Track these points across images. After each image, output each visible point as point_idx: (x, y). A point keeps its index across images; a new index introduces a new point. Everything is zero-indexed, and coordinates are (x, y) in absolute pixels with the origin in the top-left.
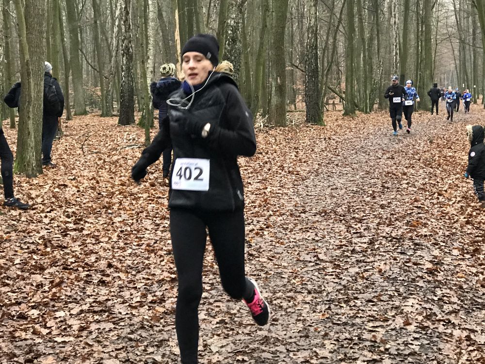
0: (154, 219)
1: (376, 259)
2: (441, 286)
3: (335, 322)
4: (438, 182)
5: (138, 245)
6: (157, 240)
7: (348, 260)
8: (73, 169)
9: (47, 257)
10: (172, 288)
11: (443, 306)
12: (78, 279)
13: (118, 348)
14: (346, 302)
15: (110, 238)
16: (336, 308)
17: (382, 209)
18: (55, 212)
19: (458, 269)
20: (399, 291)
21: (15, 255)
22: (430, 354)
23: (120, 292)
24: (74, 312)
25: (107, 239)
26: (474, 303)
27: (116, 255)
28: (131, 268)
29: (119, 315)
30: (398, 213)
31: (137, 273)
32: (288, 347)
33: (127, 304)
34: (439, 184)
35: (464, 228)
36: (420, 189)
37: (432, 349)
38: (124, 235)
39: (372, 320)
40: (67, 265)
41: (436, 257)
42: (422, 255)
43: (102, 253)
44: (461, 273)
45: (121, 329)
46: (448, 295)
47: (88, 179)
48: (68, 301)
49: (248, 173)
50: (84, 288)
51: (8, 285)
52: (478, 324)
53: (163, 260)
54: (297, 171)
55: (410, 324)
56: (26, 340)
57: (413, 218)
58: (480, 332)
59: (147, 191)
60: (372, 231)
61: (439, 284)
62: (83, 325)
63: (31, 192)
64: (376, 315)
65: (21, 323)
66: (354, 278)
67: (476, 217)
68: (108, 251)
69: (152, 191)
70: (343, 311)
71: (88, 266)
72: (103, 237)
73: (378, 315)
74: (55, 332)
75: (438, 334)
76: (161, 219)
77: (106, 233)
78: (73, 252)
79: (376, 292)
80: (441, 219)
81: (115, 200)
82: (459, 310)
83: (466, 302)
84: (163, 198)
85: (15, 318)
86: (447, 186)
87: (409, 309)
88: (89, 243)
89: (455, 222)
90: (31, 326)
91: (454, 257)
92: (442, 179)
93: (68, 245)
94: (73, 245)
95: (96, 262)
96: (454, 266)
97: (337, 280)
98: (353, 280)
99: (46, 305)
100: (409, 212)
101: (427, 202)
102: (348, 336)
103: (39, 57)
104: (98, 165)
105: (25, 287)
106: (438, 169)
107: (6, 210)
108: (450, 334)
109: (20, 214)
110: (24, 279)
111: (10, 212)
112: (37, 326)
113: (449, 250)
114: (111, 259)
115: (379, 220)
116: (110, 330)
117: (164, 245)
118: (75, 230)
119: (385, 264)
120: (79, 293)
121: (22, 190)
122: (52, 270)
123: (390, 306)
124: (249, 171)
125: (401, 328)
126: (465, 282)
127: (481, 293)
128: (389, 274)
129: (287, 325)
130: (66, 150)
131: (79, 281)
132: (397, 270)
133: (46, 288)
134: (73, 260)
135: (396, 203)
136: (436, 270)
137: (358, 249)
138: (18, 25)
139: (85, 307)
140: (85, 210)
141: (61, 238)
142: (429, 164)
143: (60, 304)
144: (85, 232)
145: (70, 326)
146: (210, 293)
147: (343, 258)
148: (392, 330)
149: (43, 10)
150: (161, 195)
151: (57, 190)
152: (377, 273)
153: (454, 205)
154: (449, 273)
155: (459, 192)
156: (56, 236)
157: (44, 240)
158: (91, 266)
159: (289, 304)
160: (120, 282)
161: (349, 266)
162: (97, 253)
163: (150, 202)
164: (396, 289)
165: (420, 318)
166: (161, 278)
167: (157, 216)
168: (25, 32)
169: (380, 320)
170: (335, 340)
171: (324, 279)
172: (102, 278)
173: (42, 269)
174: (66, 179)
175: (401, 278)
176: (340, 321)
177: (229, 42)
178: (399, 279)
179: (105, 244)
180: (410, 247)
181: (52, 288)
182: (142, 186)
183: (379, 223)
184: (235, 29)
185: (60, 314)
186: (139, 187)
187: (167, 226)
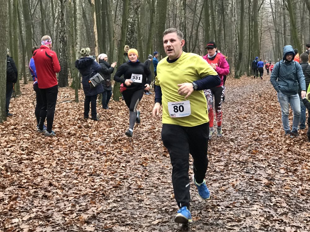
0: (81, 151)
1: (230, 177)
2: (275, 195)
3: (205, 223)
5: (70, 169)
6: (83, 166)
7: (212, 178)
8: (27, 117)
9: (7, 179)
11: (277, 209)
12: (28, 194)
14: (211, 208)
15: (51, 165)
16: (205, 212)
17: (232, 142)
18: (14, 147)
19: (284, 183)
20: (247, 200)
23: (57, 203)
24: (25, 219)
25: (49, 166)
26: (297, 207)
27: (55, 177)
28: (65, 186)
30: (243, 144)
31: (69, 189)
33: (62, 212)
34: (268, 124)
35: (287, 154)
36: (256, 128)
38: (60, 162)
39: (230, 221)
40: (21, 185)
41: (269, 175)
42: (260, 173)
43: (45, 176)
44: (287, 186)
46: (280, 202)
48: (21, 210)
49: (143, 118)
50: (33, 201)
52: (302, 222)
53: (87, 180)
57: (252, 148)
58: (303, 228)
59: (76, 131)
60: (226, 157)
61: (273, 194)
62: (31, 228)
64: (232, 218)
67: (293, 146)
68: (49, 174)
69: (80, 131)
70: (210, 215)
71: (36, 185)
72: (46, 164)
73: (234, 217)
75: (275, 230)
76: (85, 151)
77: (48, 161)
78: (26, 175)
79: (231, 200)
80: (271, 148)
81: (54, 138)
82: (288, 212)
83: (292, 206)
84: (87, 136)
86: (273, 125)
87: (255, 212)
88: (36, 169)
89: (280, 150)
91: (282, 174)
92: (269, 121)
93: (22, 170)
94: (25, 170)
95: (41, 182)
96: (282, 181)
98: (215, 192)
99: (6, 214)
100: (250, 144)
101: (261, 137)
103: (4, 44)
106: (266, 114)
108: (283, 230)
113: (278, 170)
114: (51, 180)
115: (230, 149)
117: (88, 169)
118: (27, 159)
119: (236, 180)
120: (29, 205)
122: (11, 188)
123: (241, 211)
124: (144, 117)
126: (290, 192)
127: (301, 200)
128: (239, 187)
129: (172, 225)
131: (29, 196)
132: (244, 185)
133: (6, 202)
134: (25, 181)
135: (240, 137)
136: (271, 184)
137: (217, 170)
139: (33, 215)
140: (35, 145)
141: (18, 165)
142: (260, 111)
143: (16, 213)
144: (34, 161)
145: (22, 230)
146: (119, 203)
147: (208, 177)
148: (244, 228)
150: (85, 135)
152: (231, 187)
154: (279, 186)
155: (281, 129)
156: (14, 164)
157: (6, 167)
158: (38, 185)
160: (58, 196)
162: (42, 175)
163: (78, 139)
164: (245, 198)
165: (263, 219)
166: (85, 193)
167: (83, 148)
169: (235, 221)
172: (45, 194)
173: (4, 188)
175: (248, 190)
176: (209, 222)
177: (129, 33)
178: (246, 191)
179: (48, 169)
180: (252, 168)
181: (10, 202)
182: (73, 128)
183: (230, 151)
184: (133, 25)
185: (16, 220)
186: (71, 129)
187: (89, 155)
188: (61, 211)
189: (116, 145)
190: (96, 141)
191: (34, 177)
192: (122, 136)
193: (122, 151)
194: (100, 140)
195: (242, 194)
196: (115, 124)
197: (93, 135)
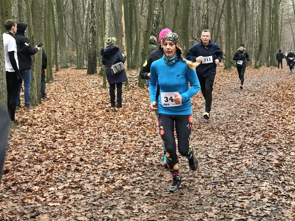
0: (109, 132)
1: (244, 158)
2: (284, 174)
3: (218, 196)
4: (282, 110)
5: (99, 148)
6: (110, 145)
7: (227, 158)
8: (59, 101)
9: (43, 154)
10: (119, 174)
11: (285, 186)
12: (62, 168)
13: (86, 210)
14: (225, 183)
15: (82, 143)
16: (219, 187)
17: (247, 127)
18: (49, 127)
19: (294, 164)
20: (258, 177)
21: (24, 153)
22: (277, 216)
23: (87, 176)
24: (60, 188)
25: (80, 144)
27: (85, 153)
28: (95, 162)
29: (87, 190)
30: (258, 129)
31: (98, 164)
32: (190, 211)
34: (283, 112)
36: (271, 114)
37: (278, 213)
38: (90, 141)
39: (241, 195)
40: (56, 159)
41: (280, 157)
42: (272, 155)
43: (77, 152)
45: (88, 198)
46: (288, 180)
47: (69, 107)
48: (57, 181)
50: (66, 173)
51: (20, 171)
53: (114, 157)
54: (196, 103)
55: (265, 198)
56: (31, 204)
57: (266, 132)
59: (104, 114)
60: (241, 140)
61: (283, 173)
62: (65, 196)
63: (35, 115)
64: (243, 192)
65: (28, 194)
66: (230, 169)
68: (80, 151)
69: (107, 115)
70: (223, 189)
72: (77, 142)
73: (245, 192)
74: (48, 200)
75: (282, 204)
76: (112, 132)
77: (79, 140)
78: (60, 151)
79: (244, 177)
80: (284, 133)
81: (85, 120)
84: (114, 119)
85: (25, 191)
86: (288, 113)
87: (264, 188)
88: (69, 146)
89: (292, 135)
90: (34, 196)
91: (292, 157)
92: (285, 109)
93: (56, 147)
94: (59, 147)
95: (73, 157)
96: (292, 162)
97: (219, 170)
98: (229, 170)
99: (43, 183)
100: (264, 129)
101: (275, 123)
102: (226, 205)
103: (40, 34)
104: (75, 99)
105: (30, 173)
106: (282, 102)
107: (19, 126)
108: (289, 204)
109: (28, 128)
110: (30, 168)
111: (22, 127)
112: (38, 196)
113: (289, 152)
114: (82, 156)
115: (245, 133)
116: (82, 199)
117: (115, 148)
118: (61, 138)
119: (249, 160)
120: (63, 176)
121: (29, 113)
122: (47, 162)
123: (252, 186)
125: (259, 200)
128: (252, 167)
129: (189, 197)
130: (55, 89)
132: (256, 164)
133: (43, 173)
134: (59, 156)
135: (256, 123)
136: (281, 165)
137: (232, 151)
138: (27, 14)
139: (67, 185)
140: (67, 126)
141: (52, 143)
142: (277, 99)
143: (51, 183)
144: (67, 140)
145: (58, 197)
146: (142, 177)
147: (223, 157)
148: (254, 201)
149: (42, 5)
150: (112, 117)
151: (50, 114)
152: (244, 166)
153: (292, 125)
154: (289, 166)
156: (49, 142)
157: (42, 144)
158: (70, 160)
159: (190, 184)
160: (88, 170)
161: (227, 161)
162: (74, 152)
163: (106, 121)
164: (256, 176)
165: (271, 194)
166: (112, 168)
167: (110, 130)
168: (32, 19)
169: (246, 195)
170: (218, 207)
171: (211, 169)
172: (77, 168)
173: (41, 161)
174: (55, 107)
175: (259, 169)
176: (222, 195)
177: (155, 24)
178: (258, 170)
179: (79, 147)
180: (265, 150)
181: (47, 173)
182: (101, 112)
183: (245, 135)
184: (158, 16)
185: (52, 189)
186: (99, 112)
187: (116, 136)
188: (91, 183)
189: (140, 127)
190: (122, 123)
191: (67, 153)
192: (146, 120)
193: (146, 133)
194: (126, 122)
195: (253, 172)
196: (140, 108)
197: (119, 118)
